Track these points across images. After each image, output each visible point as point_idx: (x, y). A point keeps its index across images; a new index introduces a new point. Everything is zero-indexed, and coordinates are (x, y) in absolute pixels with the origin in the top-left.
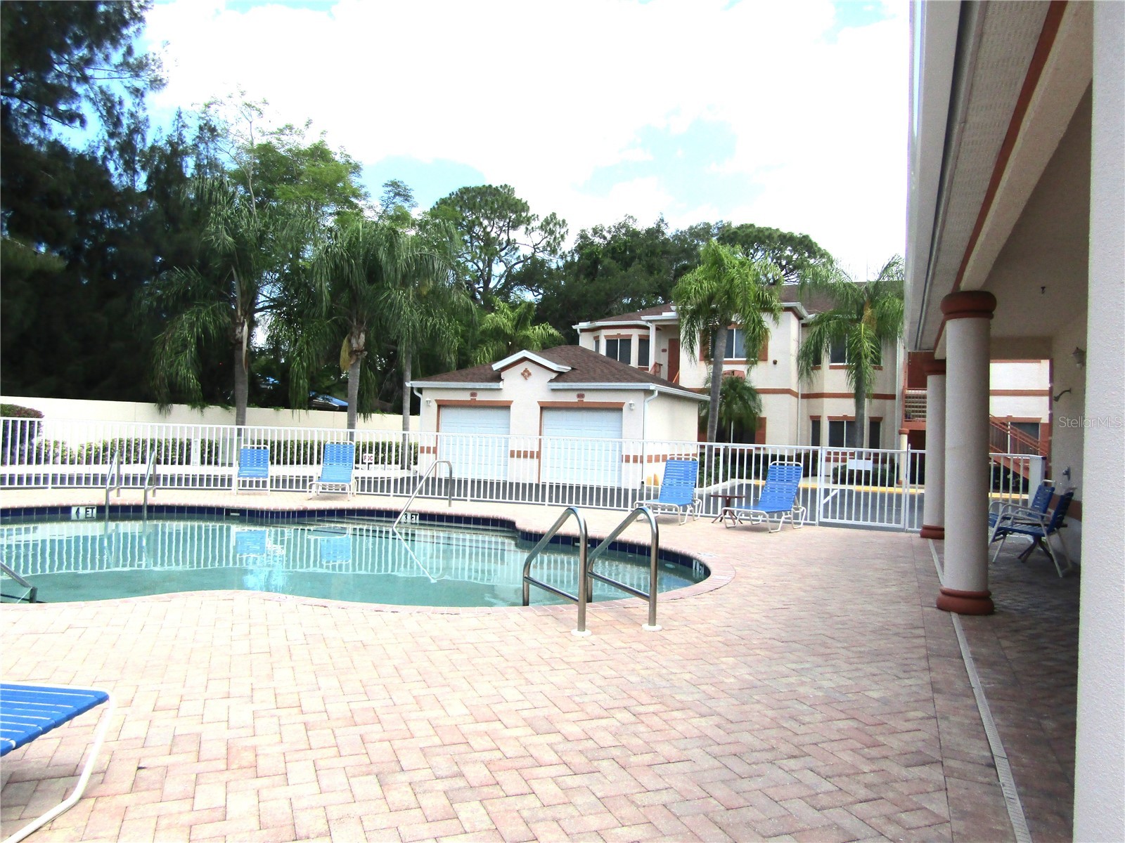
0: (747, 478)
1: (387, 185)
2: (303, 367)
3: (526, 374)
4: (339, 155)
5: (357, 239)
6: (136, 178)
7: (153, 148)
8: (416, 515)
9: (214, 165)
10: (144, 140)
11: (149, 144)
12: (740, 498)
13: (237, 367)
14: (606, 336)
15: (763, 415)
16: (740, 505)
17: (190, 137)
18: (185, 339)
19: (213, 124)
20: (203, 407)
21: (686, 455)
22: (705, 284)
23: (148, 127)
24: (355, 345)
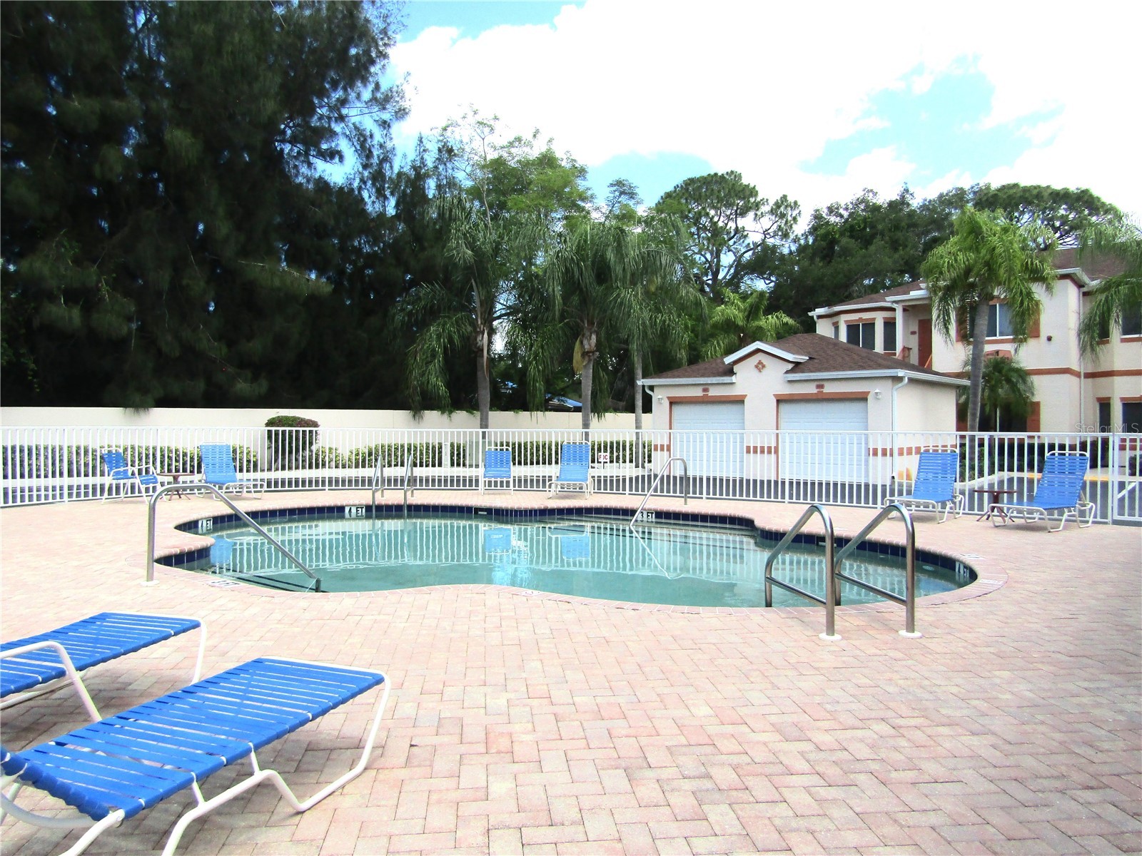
0: (1018, 470)
1: (612, 185)
2: (539, 371)
3: (760, 367)
4: (565, 160)
5: (585, 241)
6: (386, 204)
7: (400, 174)
8: (652, 513)
9: (452, 184)
10: (391, 167)
11: (396, 170)
12: (1010, 493)
13: (479, 374)
14: (846, 321)
15: (1035, 399)
16: (1010, 501)
17: (430, 161)
18: (434, 350)
19: (449, 144)
20: (451, 412)
21: (943, 446)
22: (961, 256)
23: (395, 155)
24: (587, 347)
